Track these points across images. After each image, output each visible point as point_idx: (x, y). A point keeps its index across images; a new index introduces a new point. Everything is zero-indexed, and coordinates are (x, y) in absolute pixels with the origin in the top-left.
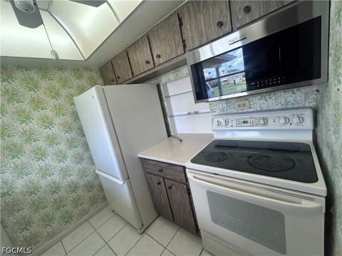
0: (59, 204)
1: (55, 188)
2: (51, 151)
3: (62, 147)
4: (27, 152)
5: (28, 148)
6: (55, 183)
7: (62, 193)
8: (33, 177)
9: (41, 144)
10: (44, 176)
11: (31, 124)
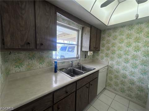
0: (123, 83)
1: (125, 77)
2: (131, 61)
3: (138, 62)
4: (123, 58)
5: (124, 56)
6: (125, 75)
7: (126, 80)
8: (120, 67)
9: (129, 57)
10: (123, 69)
11: (129, 48)
